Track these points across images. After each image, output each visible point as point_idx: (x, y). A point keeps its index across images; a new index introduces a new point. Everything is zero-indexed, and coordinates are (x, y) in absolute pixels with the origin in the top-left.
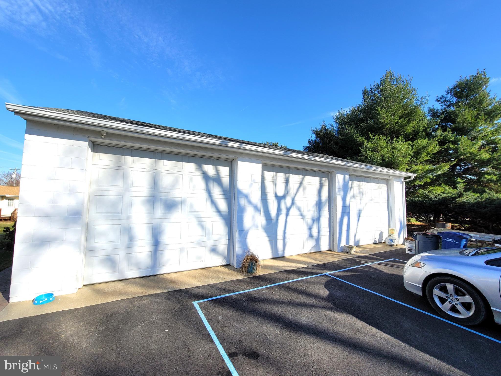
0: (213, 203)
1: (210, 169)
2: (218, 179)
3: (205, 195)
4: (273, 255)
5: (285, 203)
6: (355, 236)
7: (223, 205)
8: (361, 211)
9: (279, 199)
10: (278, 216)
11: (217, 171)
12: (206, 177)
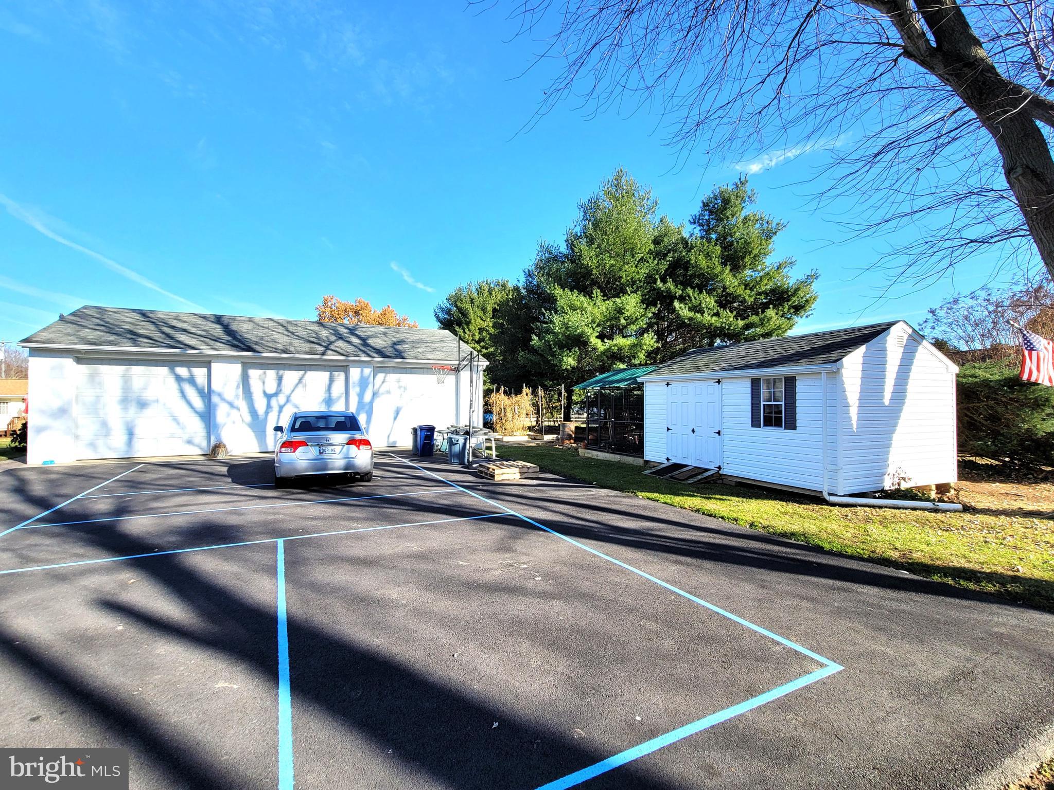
0: (189, 403)
1: (182, 371)
2: (192, 381)
3: (177, 394)
4: (260, 449)
5: (278, 401)
6: (388, 436)
7: (198, 403)
8: (401, 409)
9: (269, 397)
10: (267, 413)
11: (190, 371)
12: (179, 378)
